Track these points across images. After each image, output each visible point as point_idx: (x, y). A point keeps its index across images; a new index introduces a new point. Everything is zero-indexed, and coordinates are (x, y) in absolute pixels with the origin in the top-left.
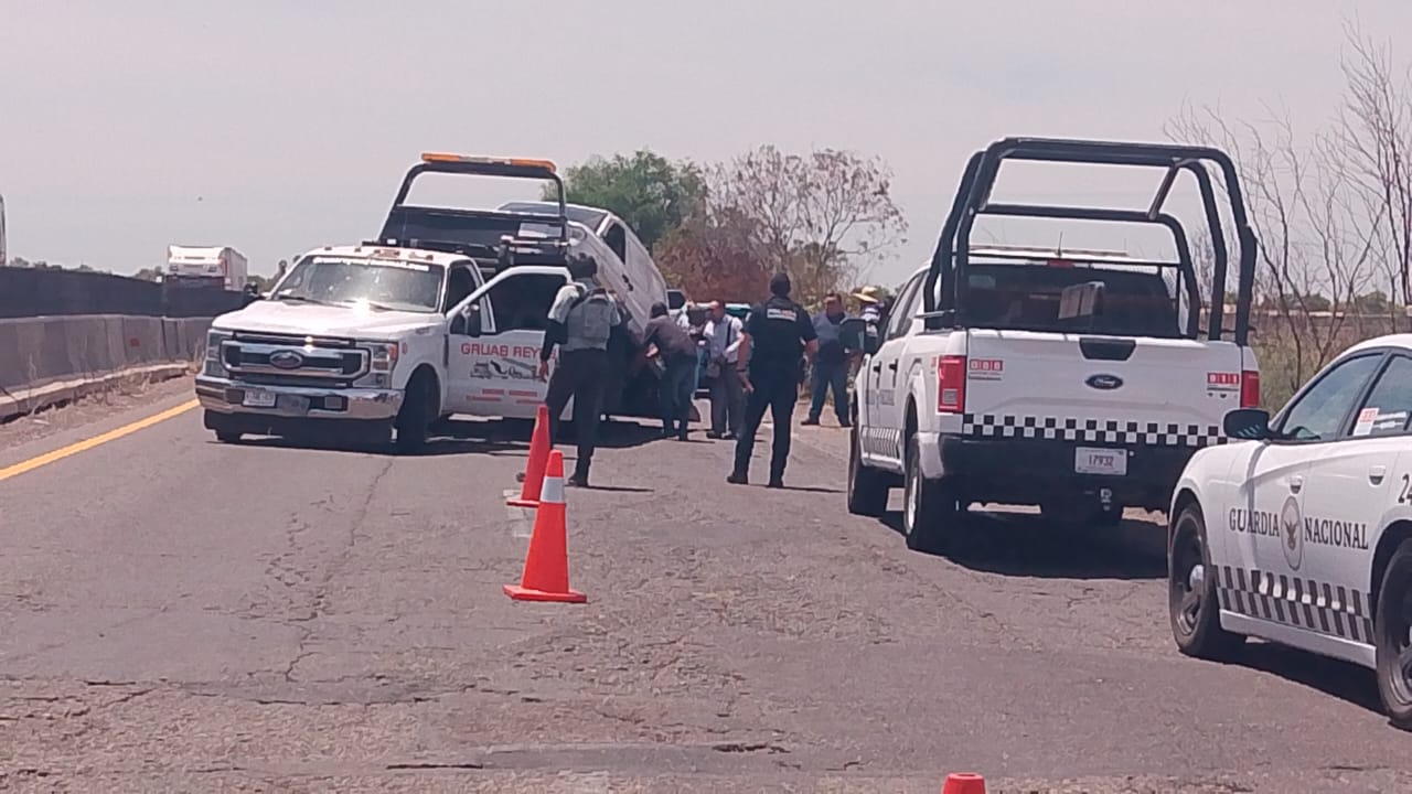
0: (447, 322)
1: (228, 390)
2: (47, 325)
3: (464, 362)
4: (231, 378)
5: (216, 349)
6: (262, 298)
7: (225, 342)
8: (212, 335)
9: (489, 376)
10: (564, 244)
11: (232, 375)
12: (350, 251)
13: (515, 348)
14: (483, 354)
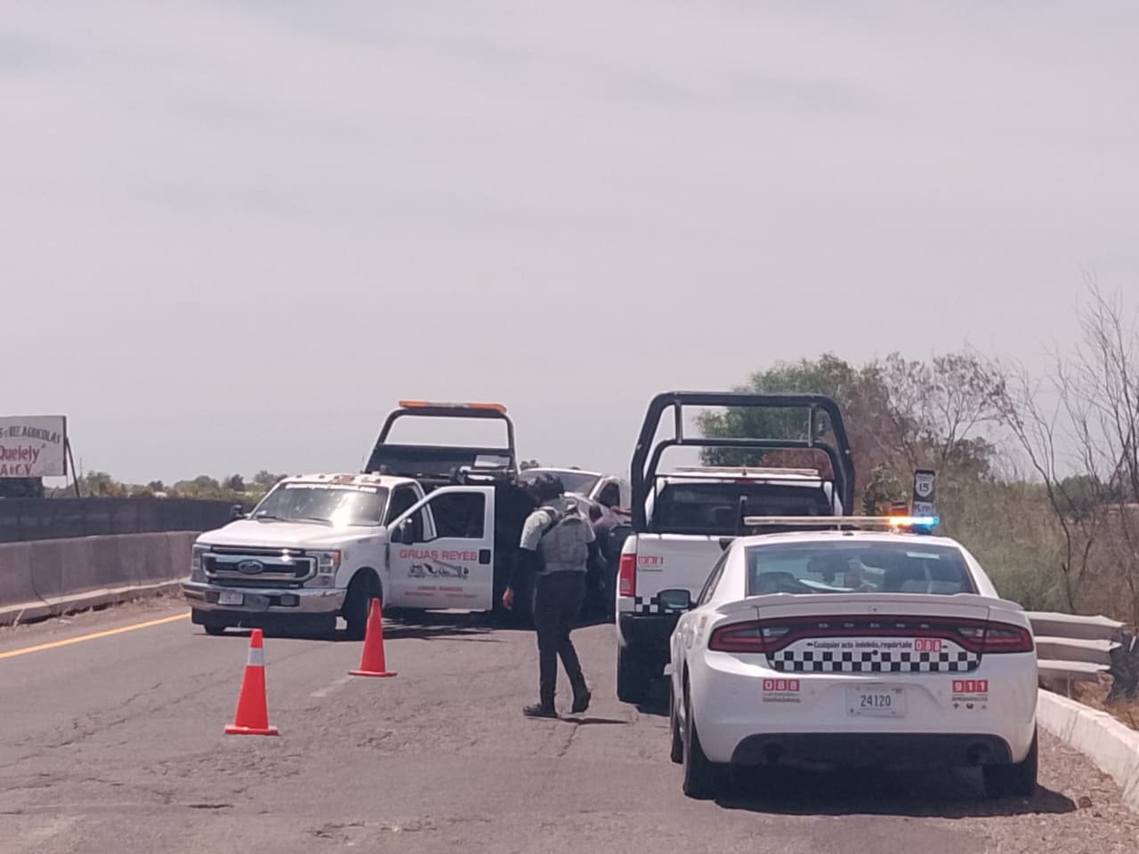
0: (388, 534)
1: (206, 592)
3: (402, 564)
4: (210, 582)
5: (199, 560)
6: (245, 518)
7: (205, 555)
8: (196, 548)
9: (423, 575)
10: (511, 471)
11: (211, 580)
12: (315, 478)
13: (444, 552)
14: (417, 557)
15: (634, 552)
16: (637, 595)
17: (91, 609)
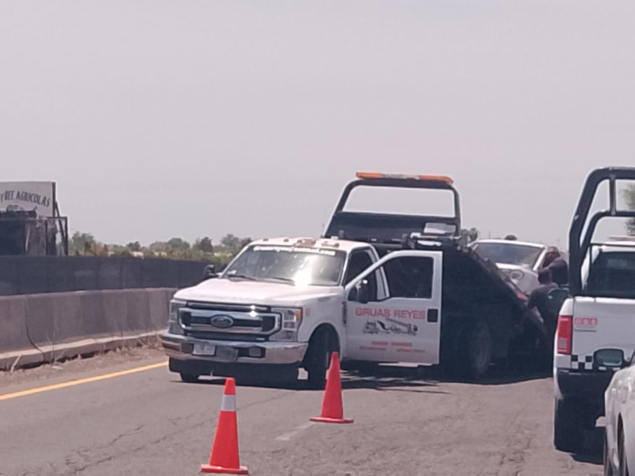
0: (345, 293)
1: (182, 344)
2: (83, 297)
3: (358, 322)
4: (185, 335)
5: (175, 314)
6: (216, 277)
7: (181, 309)
8: (173, 303)
9: (376, 331)
10: (457, 238)
11: (186, 333)
12: (280, 241)
13: (395, 311)
14: (371, 315)
15: (571, 314)
16: (574, 353)
17: (79, 357)
